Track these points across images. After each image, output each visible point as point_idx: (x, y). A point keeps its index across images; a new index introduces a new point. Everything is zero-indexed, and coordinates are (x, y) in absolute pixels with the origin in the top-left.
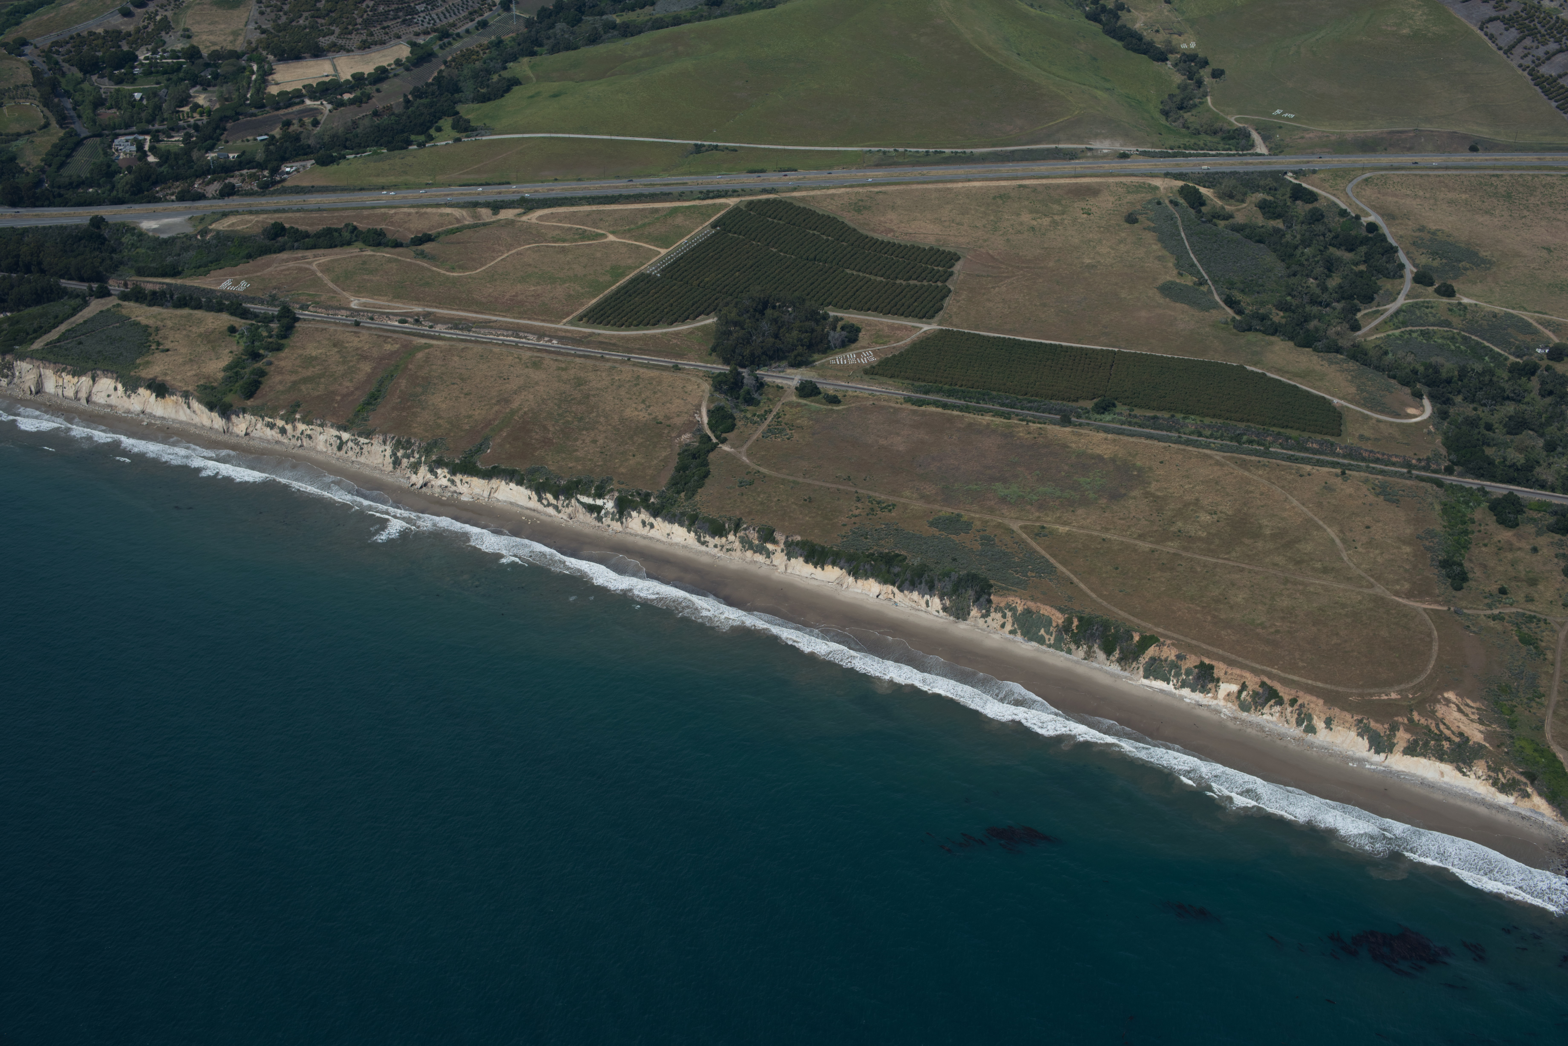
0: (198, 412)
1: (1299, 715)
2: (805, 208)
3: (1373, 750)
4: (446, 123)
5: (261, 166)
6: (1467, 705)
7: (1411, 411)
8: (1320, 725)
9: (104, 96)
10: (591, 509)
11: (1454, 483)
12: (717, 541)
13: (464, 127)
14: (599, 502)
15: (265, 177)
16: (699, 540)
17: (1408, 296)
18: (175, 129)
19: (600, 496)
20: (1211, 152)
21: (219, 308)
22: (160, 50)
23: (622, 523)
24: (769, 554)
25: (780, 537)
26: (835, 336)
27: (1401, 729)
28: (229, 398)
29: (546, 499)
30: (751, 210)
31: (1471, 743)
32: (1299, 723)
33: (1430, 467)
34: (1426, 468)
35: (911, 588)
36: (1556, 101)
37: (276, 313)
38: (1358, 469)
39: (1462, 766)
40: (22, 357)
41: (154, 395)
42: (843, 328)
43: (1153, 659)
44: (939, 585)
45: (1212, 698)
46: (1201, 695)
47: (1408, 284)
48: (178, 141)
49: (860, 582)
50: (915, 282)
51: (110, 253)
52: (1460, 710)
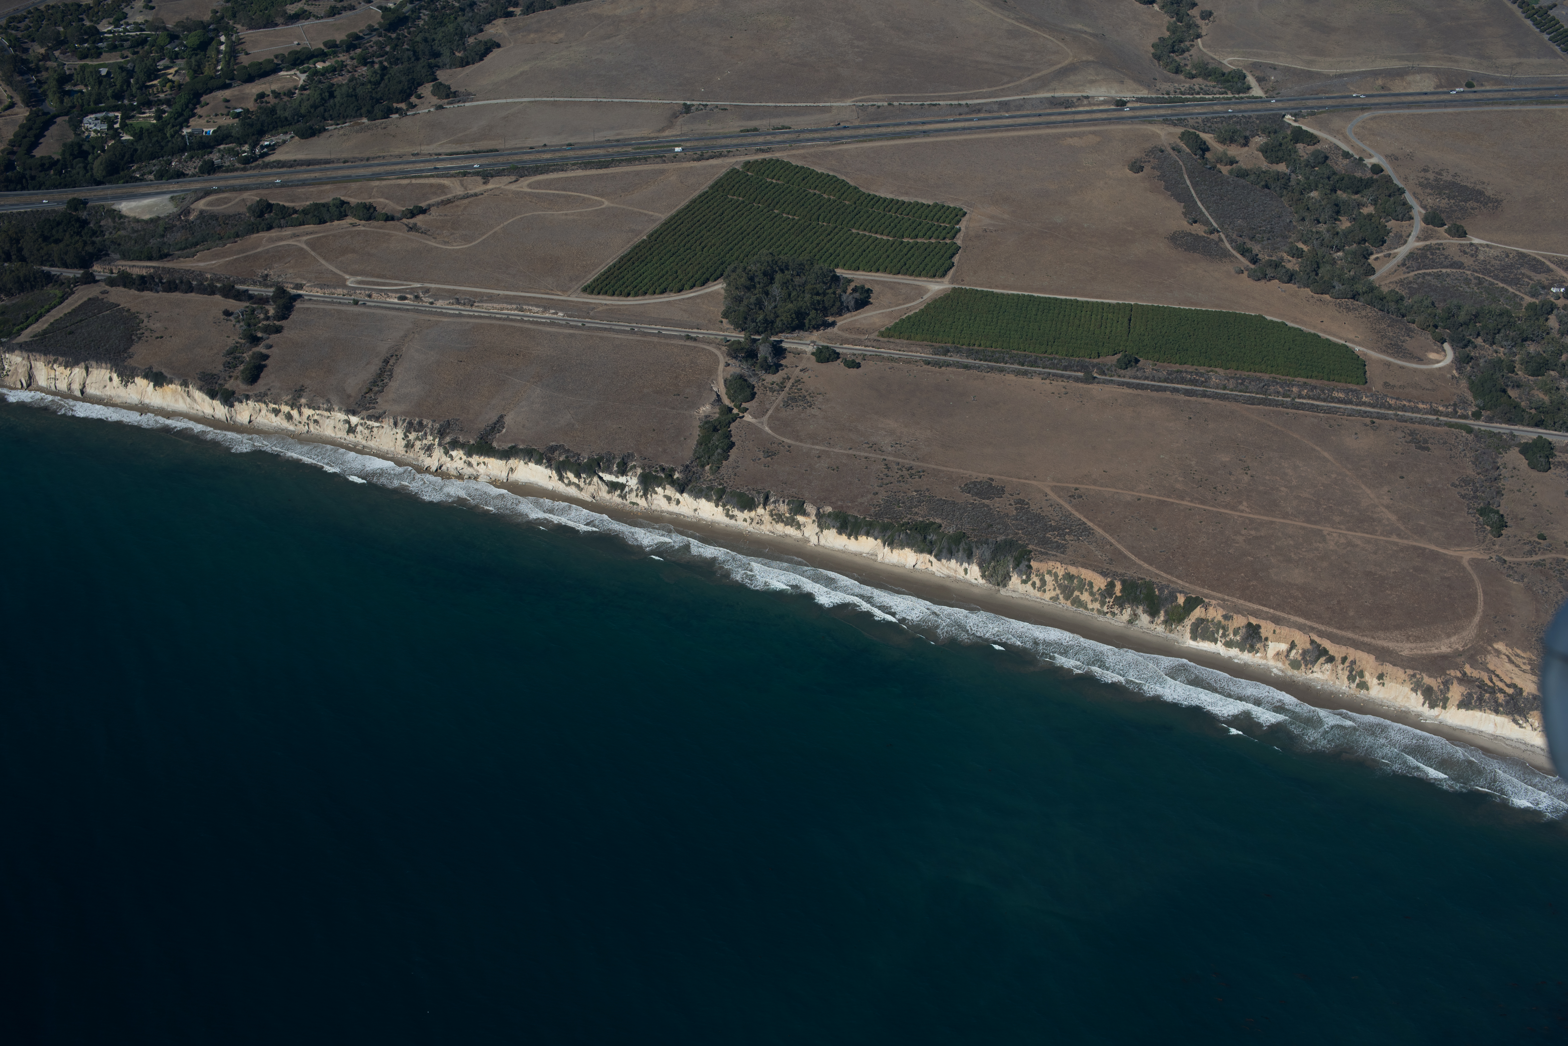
0: (199, 400)
1: (1351, 672)
2: (802, 168)
3: (1427, 705)
4: (426, 90)
5: (241, 142)
6: (1518, 655)
7: (1432, 356)
8: (1373, 682)
9: (68, 72)
10: (613, 487)
11: (1483, 428)
12: (746, 514)
13: (448, 93)
14: (622, 480)
15: (245, 152)
16: (727, 515)
17: (1419, 239)
18: (149, 104)
19: (623, 472)
20: (1207, 97)
21: (211, 290)
22: (122, 22)
23: (646, 499)
24: (799, 526)
25: (811, 509)
26: (848, 298)
27: (1455, 682)
28: (230, 385)
29: (568, 478)
30: (748, 170)
31: (1525, 694)
32: (1351, 678)
33: (1457, 412)
34: (1454, 414)
35: (949, 556)
36: (1548, 34)
37: (271, 294)
38: (1385, 417)
39: (1518, 717)
40: (11, 350)
41: (152, 384)
42: (855, 290)
43: (1200, 621)
44: (977, 553)
45: (1261, 658)
46: (1250, 654)
47: (1418, 225)
48: (150, 117)
49: (896, 551)
50: (923, 240)
51: (91, 237)
52: (1511, 661)
